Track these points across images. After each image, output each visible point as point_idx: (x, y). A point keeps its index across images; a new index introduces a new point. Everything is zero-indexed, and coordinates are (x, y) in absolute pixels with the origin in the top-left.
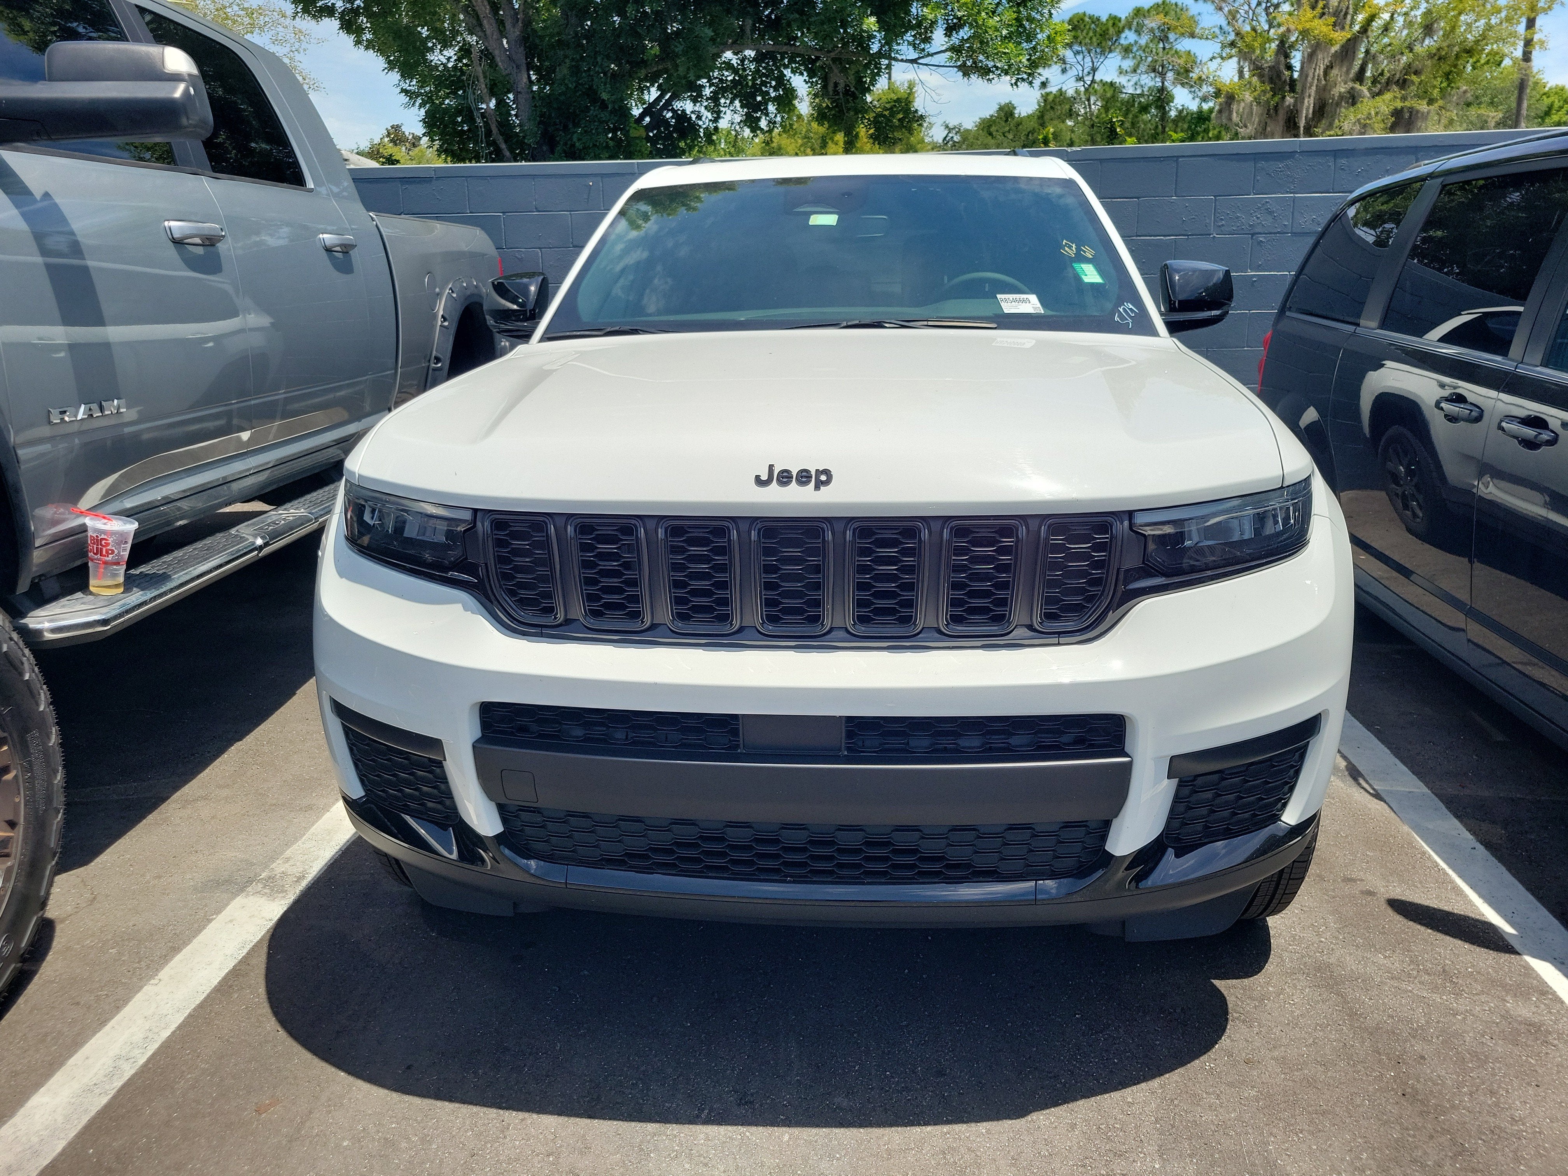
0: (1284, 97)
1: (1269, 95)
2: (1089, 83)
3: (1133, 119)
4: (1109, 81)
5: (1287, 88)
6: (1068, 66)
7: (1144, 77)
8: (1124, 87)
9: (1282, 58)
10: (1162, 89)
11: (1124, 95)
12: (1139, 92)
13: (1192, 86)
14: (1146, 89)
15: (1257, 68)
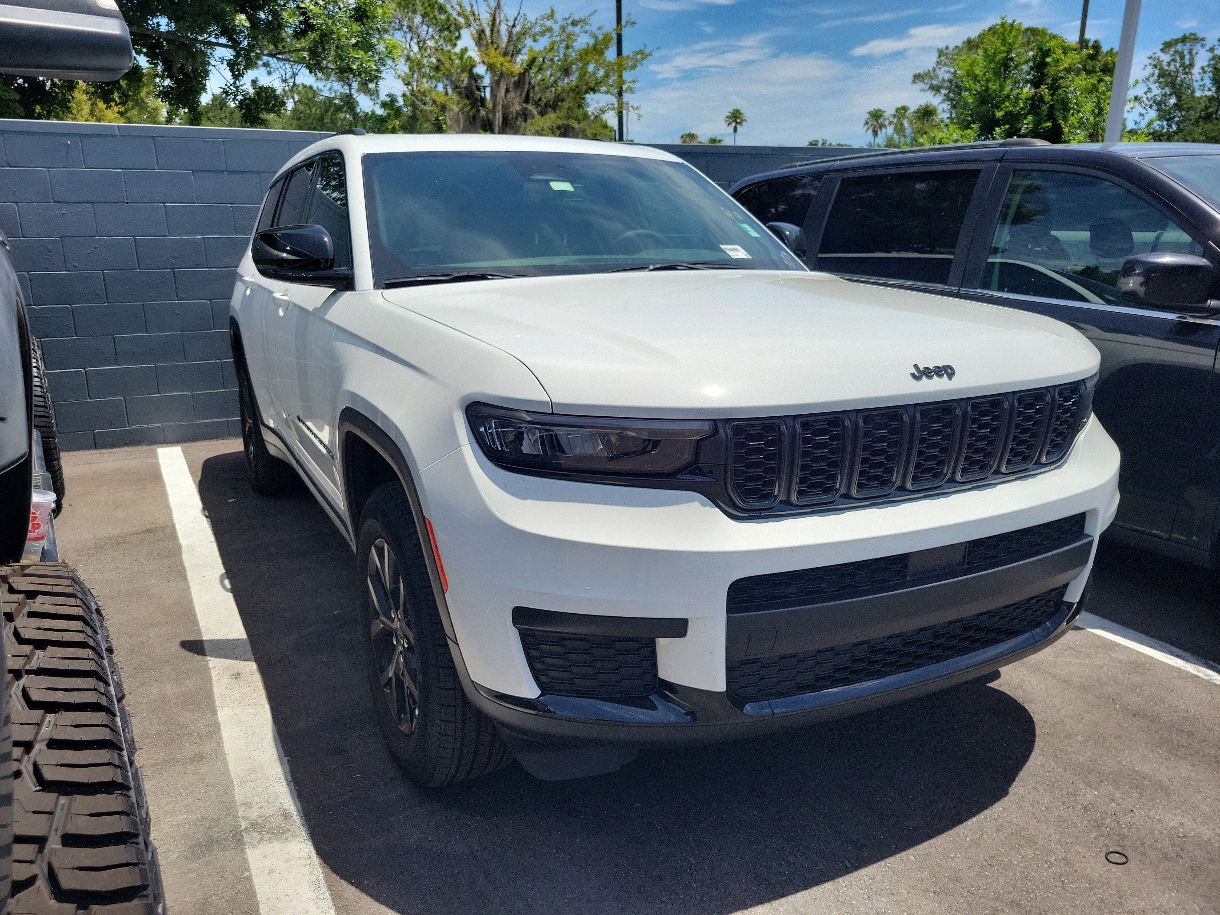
0: (479, 110)
1: (468, 108)
2: (291, 84)
3: (331, 116)
4: (308, 85)
5: (479, 104)
6: (272, 69)
7: (335, 84)
8: (321, 91)
9: (473, 82)
10: (350, 95)
11: (321, 97)
12: (333, 95)
13: (371, 95)
14: (338, 94)
15: (456, 87)
